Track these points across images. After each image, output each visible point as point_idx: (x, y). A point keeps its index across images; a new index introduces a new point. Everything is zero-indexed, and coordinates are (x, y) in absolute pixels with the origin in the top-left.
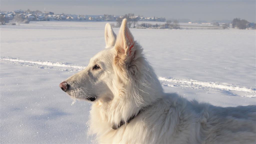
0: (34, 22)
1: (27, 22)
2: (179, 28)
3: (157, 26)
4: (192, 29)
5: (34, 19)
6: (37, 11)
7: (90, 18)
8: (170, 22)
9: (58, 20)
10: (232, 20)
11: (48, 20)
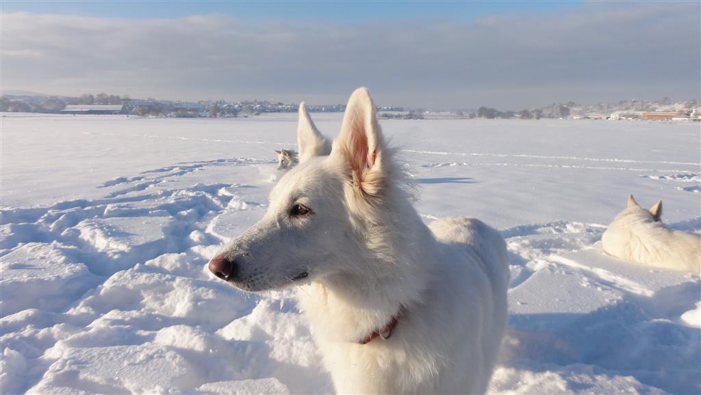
0: (263, 114)
1: (258, 114)
2: (423, 118)
3: (399, 117)
4: (436, 119)
5: (263, 110)
6: (266, 102)
7: (323, 109)
8: (414, 111)
9: (290, 111)
10: (478, 108)
11: (279, 111)
